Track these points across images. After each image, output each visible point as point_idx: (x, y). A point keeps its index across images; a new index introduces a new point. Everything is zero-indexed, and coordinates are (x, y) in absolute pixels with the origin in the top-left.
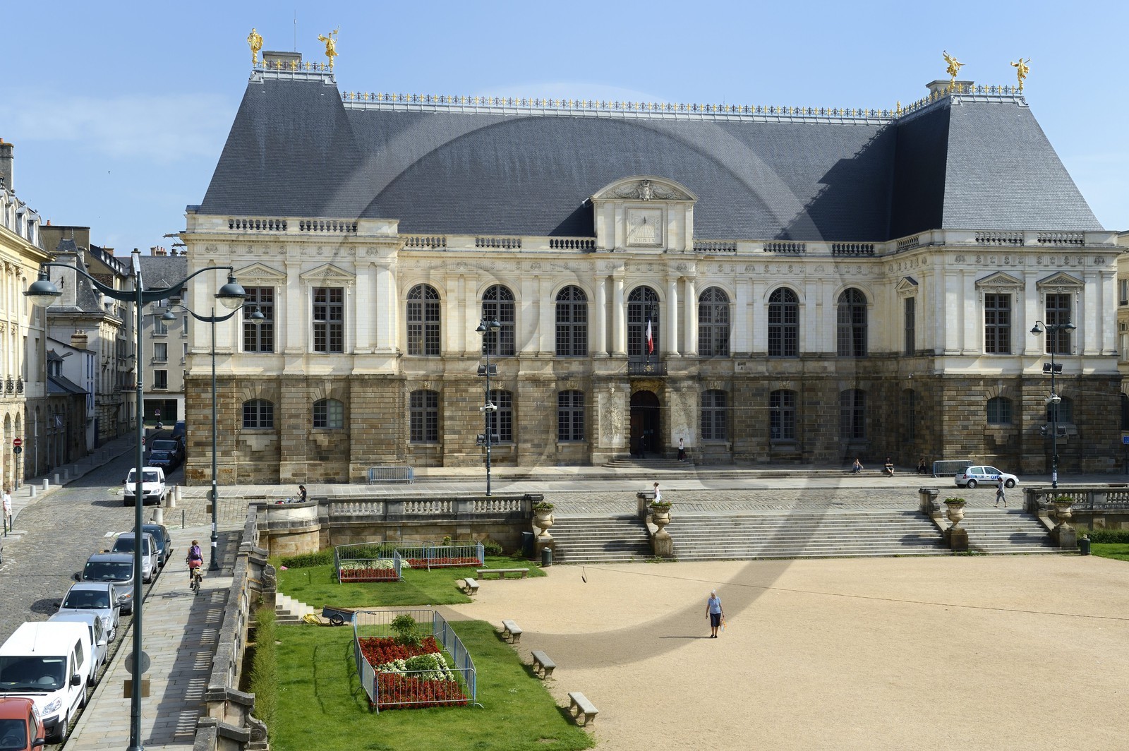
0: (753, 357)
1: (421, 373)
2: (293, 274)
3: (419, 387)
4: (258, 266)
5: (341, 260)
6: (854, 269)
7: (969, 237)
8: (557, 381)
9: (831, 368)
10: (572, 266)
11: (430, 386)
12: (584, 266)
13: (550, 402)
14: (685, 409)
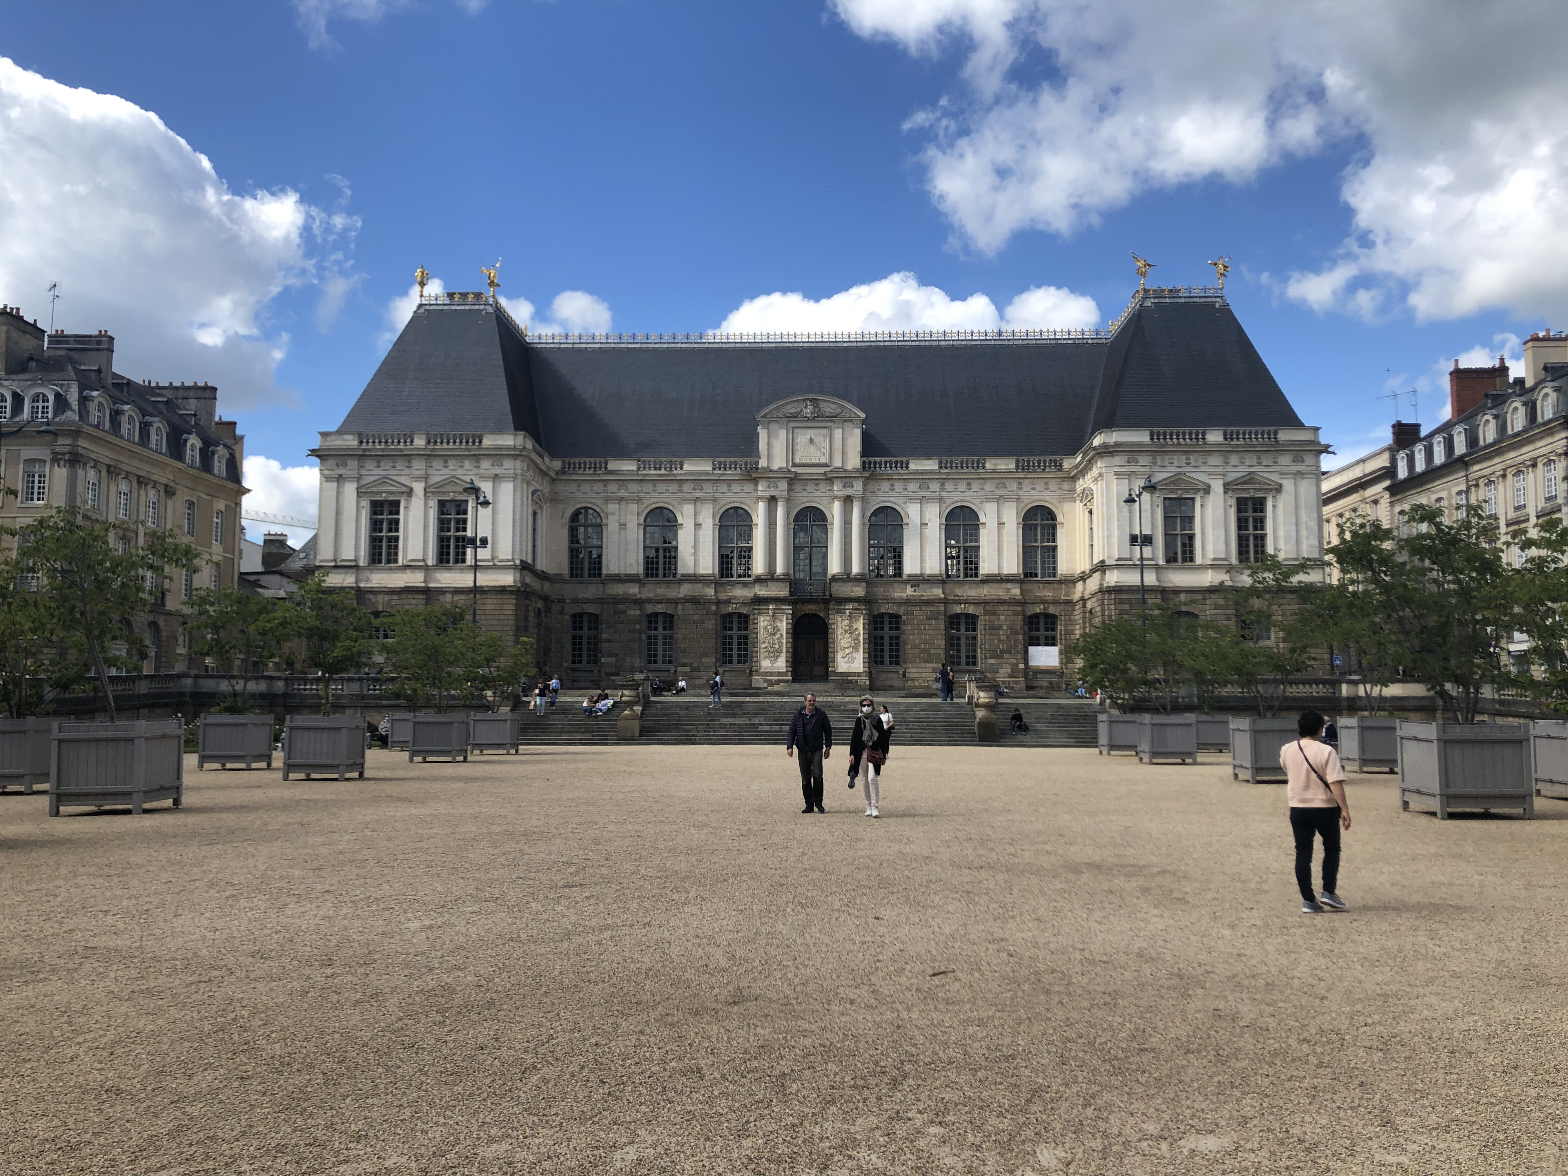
1: (582, 595)
2: (418, 488)
3: (578, 609)
4: (385, 480)
5: (466, 472)
6: (1040, 486)
7: (1141, 436)
8: (718, 602)
9: (1016, 591)
10: (736, 487)
11: (591, 609)
12: (748, 487)
13: (710, 624)
14: (851, 630)
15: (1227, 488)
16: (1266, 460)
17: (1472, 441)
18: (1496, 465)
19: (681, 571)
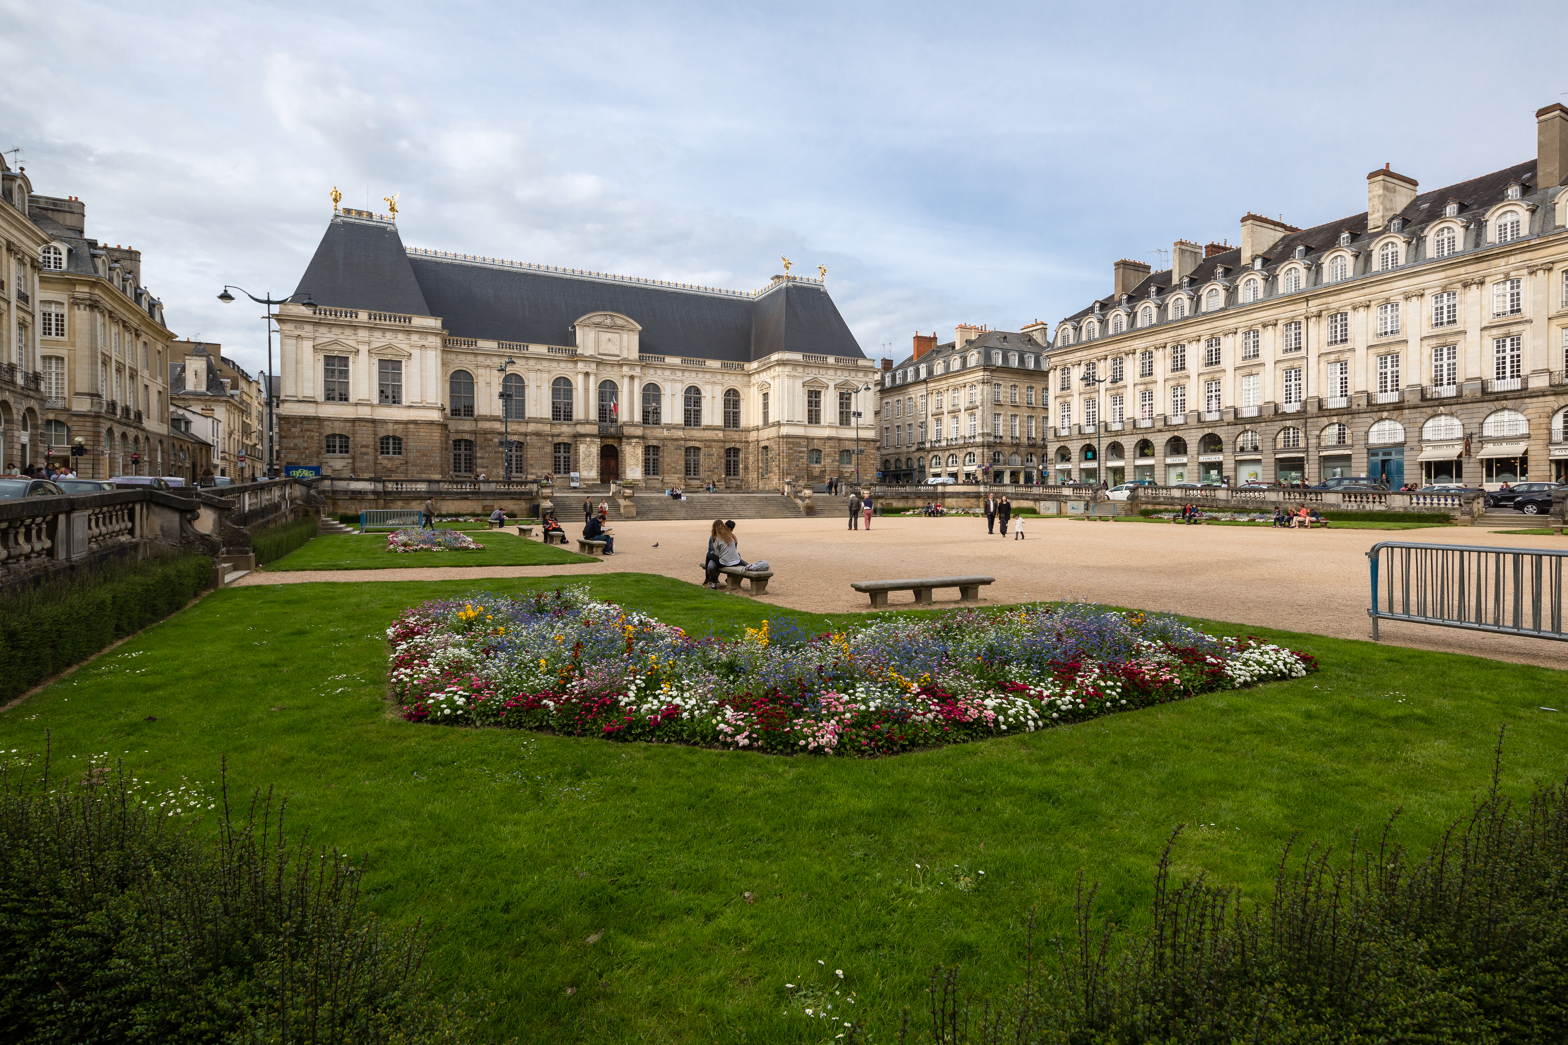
0: (676, 427)
1: (460, 428)
2: (364, 349)
3: (459, 437)
4: (336, 342)
5: (400, 342)
6: (733, 378)
7: (798, 356)
8: (553, 436)
9: (720, 434)
10: (563, 365)
11: (467, 437)
12: (571, 365)
13: (549, 449)
14: (634, 455)
15: (836, 386)
16: (853, 374)
17: (930, 372)
18: (944, 384)
19: (527, 415)
